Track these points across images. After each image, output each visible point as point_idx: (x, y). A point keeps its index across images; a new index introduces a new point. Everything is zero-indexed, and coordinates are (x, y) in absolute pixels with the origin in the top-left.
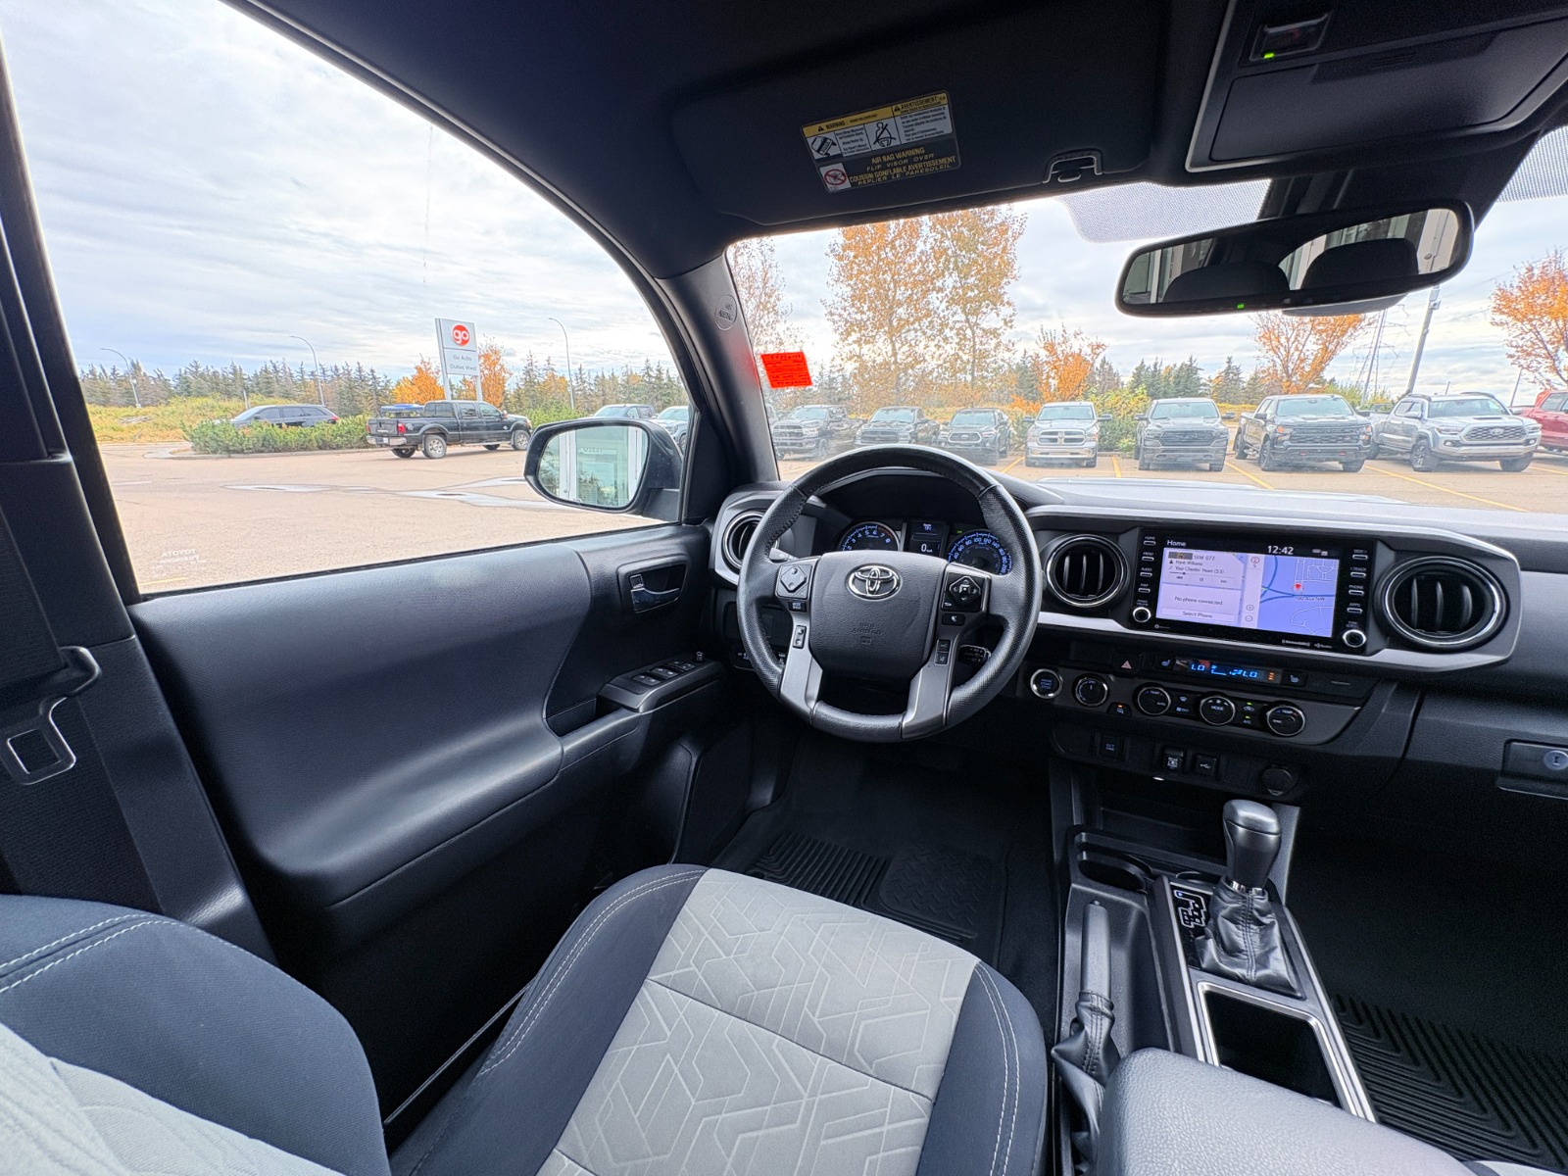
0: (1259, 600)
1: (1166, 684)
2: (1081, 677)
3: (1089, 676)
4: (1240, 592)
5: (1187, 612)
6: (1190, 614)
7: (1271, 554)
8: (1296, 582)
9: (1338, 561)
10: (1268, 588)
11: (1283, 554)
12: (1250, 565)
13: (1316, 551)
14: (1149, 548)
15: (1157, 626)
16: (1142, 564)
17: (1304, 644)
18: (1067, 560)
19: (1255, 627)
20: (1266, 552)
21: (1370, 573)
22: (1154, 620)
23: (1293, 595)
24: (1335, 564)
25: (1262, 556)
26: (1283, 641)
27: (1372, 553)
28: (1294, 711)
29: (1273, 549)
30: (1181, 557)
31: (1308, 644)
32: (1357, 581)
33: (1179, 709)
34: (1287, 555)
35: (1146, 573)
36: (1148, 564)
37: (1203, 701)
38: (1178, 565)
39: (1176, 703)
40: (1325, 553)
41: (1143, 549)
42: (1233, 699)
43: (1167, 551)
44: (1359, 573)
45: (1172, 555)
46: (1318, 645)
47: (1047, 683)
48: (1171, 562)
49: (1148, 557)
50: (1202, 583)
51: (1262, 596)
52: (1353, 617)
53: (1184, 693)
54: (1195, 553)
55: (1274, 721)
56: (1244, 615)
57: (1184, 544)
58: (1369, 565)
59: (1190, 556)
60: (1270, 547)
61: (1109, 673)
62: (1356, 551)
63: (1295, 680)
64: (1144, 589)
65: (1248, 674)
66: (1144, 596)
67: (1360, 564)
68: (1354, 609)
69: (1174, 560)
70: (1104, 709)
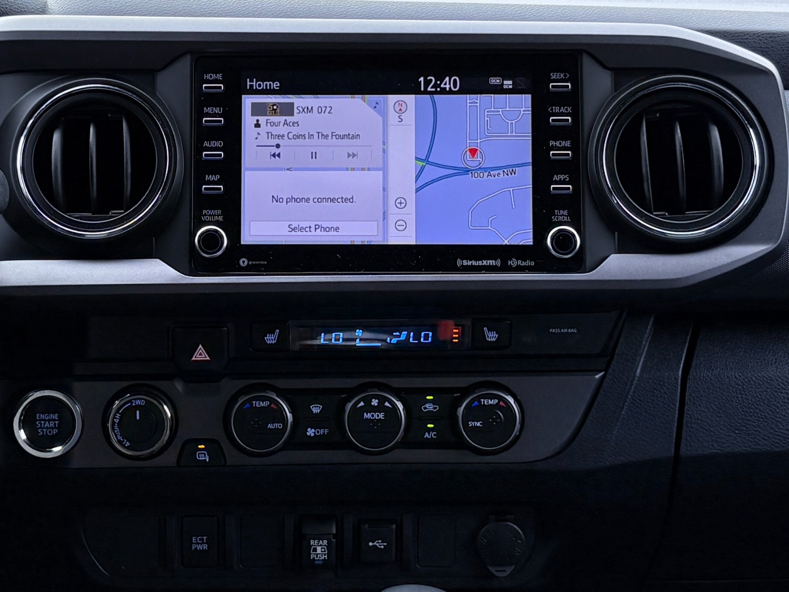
0: (413, 187)
1: (281, 383)
2: (118, 395)
3: (133, 390)
4: (381, 172)
5: (295, 224)
6: (301, 229)
7: (426, 92)
8: (470, 144)
9: (529, 96)
10: (426, 160)
11: (444, 92)
12: (393, 116)
13: (495, 81)
14: (212, 99)
15: (244, 262)
16: (203, 134)
17: (491, 262)
18: (56, 138)
19: (412, 242)
20: (416, 90)
21: (576, 114)
22: (237, 249)
23: (466, 171)
24: (524, 102)
25: (410, 99)
26: (459, 263)
27: (576, 79)
28: (501, 399)
29: (427, 83)
30: (274, 112)
31: (498, 263)
32: (561, 133)
33: (311, 432)
34: (451, 92)
35: (214, 152)
36: (213, 133)
37: (349, 405)
38: (269, 128)
39: (303, 419)
40: (508, 84)
41: (201, 101)
42: (399, 393)
43: (248, 101)
44: (561, 117)
45: (258, 110)
46: (513, 263)
47: (48, 423)
48: (257, 125)
49: (213, 117)
50: (314, 163)
51: (417, 178)
52: (561, 201)
53: (316, 395)
54: (299, 101)
55: (471, 424)
56: (392, 220)
57: (276, 85)
58: (574, 100)
59: (288, 110)
60: (422, 79)
61: (170, 377)
62: (554, 76)
63: (492, 337)
64: (213, 186)
65: (417, 337)
66: (213, 201)
67: (561, 98)
68: (561, 186)
69: (262, 120)
70: (170, 458)
